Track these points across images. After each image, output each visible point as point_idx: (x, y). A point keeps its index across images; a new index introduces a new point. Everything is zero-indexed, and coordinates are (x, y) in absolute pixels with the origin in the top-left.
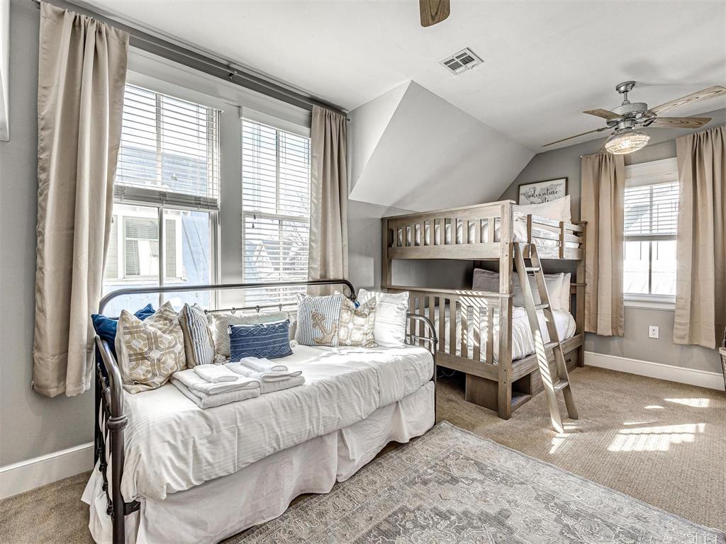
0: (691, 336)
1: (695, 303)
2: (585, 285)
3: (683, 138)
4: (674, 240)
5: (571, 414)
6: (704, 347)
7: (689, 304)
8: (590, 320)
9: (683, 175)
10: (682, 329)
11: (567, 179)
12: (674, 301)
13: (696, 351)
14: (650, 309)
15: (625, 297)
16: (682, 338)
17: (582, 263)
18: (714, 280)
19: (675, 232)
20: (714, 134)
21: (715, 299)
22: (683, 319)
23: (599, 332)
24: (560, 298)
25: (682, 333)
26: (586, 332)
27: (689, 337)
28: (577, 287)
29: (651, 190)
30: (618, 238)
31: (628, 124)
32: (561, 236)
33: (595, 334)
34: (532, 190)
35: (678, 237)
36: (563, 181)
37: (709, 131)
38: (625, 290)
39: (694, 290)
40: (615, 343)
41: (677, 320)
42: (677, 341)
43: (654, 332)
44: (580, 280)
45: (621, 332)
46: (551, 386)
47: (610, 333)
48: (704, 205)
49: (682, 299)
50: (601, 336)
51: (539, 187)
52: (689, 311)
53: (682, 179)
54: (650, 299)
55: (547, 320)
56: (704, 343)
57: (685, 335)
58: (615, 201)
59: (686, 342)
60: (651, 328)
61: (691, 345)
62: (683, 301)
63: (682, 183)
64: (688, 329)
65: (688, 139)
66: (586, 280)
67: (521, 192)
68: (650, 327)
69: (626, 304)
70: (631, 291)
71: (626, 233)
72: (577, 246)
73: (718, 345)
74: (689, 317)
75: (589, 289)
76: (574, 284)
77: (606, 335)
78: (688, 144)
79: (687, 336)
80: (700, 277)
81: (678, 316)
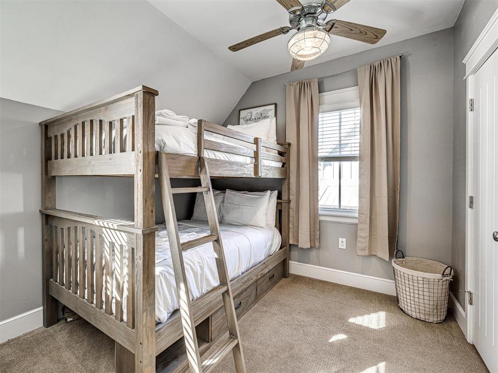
1: (373, 217)
2: (289, 201)
3: (363, 68)
4: (356, 160)
6: (380, 258)
7: (369, 219)
8: (294, 233)
9: (363, 101)
10: (363, 241)
11: (276, 105)
12: (357, 215)
13: (373, 259)
14: (339, 223)
15: (320, 212)
17: (287, 181)
18: (387, 196)
19: (357, 153)
20: (386, 64)
21: (388, 215)
22: (364, 232)
23: (300, 246)
24: (266, 214)
25: (363, 245)
26: (290, 245)
27: (369, 249)
28: (283, 204)
29: (340, 115)
30: (314, 160)
32: (256, 153)
33: (297, 246)
34: (249, 114)
35: (360, 158)
36: (273, 107)
37: (382, 62)
39: (372, 206)
40: (314, 253)
41: (360, 233)
42: (360, 252)
43: (342, 243)
44: (285, 197)
45: (317, 244)
47: (309, 246)
49: (363, 214)
50: (302, 249)
51: (255, 112)
52: (369, 225)
53: (362, 106)
54: (340, 213)
55: (216, 256)
56: (380, 255)
57: (366, 247)
59: (367, 253)
60: (341, 240)
61: (371, 255)
62: (364, 216)
63: (362, 109)
64: (368, 242)
65: (366, 68)
66: (291, 196)
67: (241, 117)
68: (340, 238)
69: (321, 218)
70: (325, 206)
71: (320, 155)
72: (279, 165)
74: (368, 231)
75: (293, 205)
76: (279, 201)
77: (306, 247)
78: (367, 73)
79: (367, 248)
80: (377, 193)
81: (360, 230)
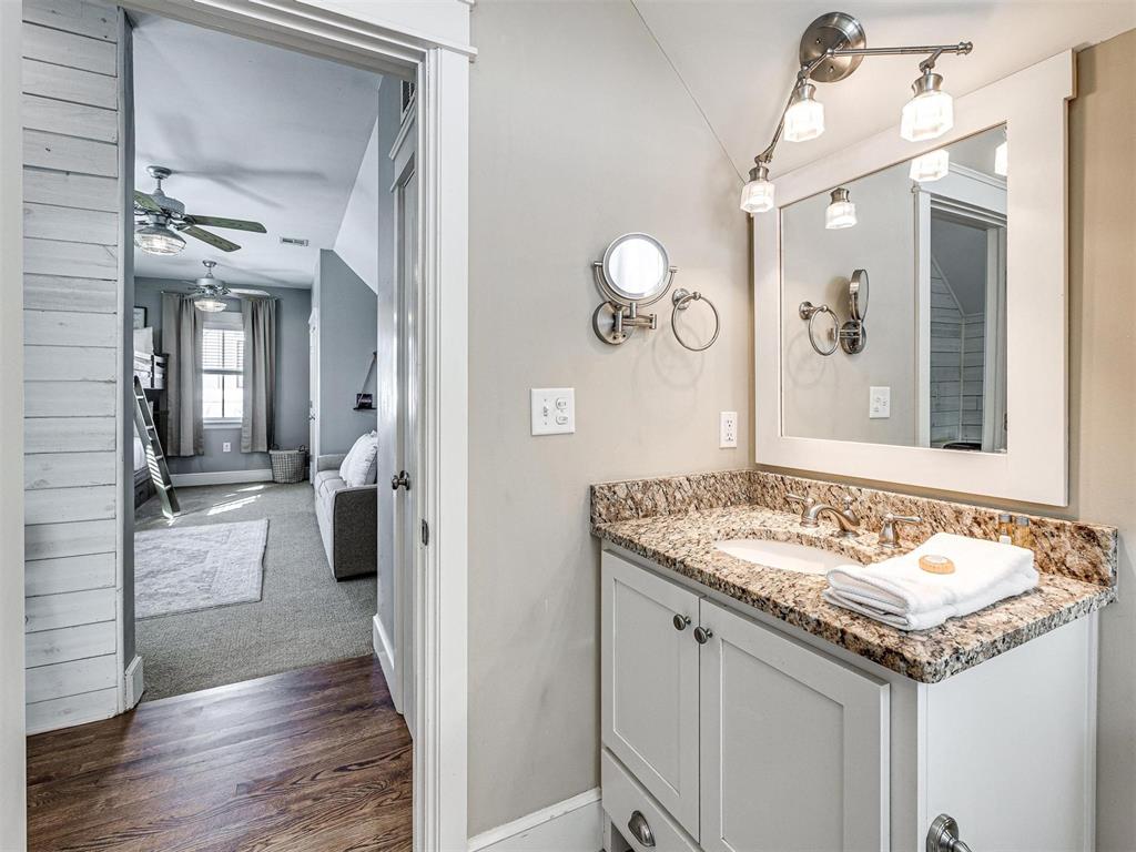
0: (253, 445)
1: (255, 421)
2: (167, 412)
3: (246, 300)
4: (240, 375)
5: (175, 508)
6: (261, 452)
7: (251, 422)
8: (172, 445)
9: (246, 327)
10: (246, 442)
11: (146, 309)
12: (241, 421)
13: (256, 457)
14: (223, 430)
15: (204, 421)
16: (245, 448)
17: (166, 393)
19: (240, 369)
20: (265, 302)
21: (267, 418)
22: (247, 434)
23: (182, 454)
25: (247, 445)
27: (251, 447)
28: (160, 415)
29: (224, 334)
30: (198, 371)
31: (212, 292)
32: (153, 369)
33: (179, 456)
35: (243, 373)
36: (142, 311)
38: (204, 416)
39: (254, 411)
40: (196, 461)
41: (243, 434)
42: (243, 451)
43: (227, 447)
44: (162, 408)
45: (201, 451)
46: (162, 486)
47: (192, 453)
48: (259, 351)
49: (246, 419)
50: (184, 457)
52: (251, 427)
54: (222, 422)
56: (260, 449)
57: (249, 446)
58: (195, 344)
59: (249, 450)
60: (225, 444)
61: (253, 453)
64: (251, 441)
65: (249, 301)
66: (168, 408)
69: (205, 427)
70: (209, 416)
71: (204, 368)
72: (163, 376)
73: (269, 448)
74: (251, 431)
75: (171, 415)
76: (157, 412)
77: (188, 454)
78: (249, 305)
80: (258, 400)
81: (243, 431)
